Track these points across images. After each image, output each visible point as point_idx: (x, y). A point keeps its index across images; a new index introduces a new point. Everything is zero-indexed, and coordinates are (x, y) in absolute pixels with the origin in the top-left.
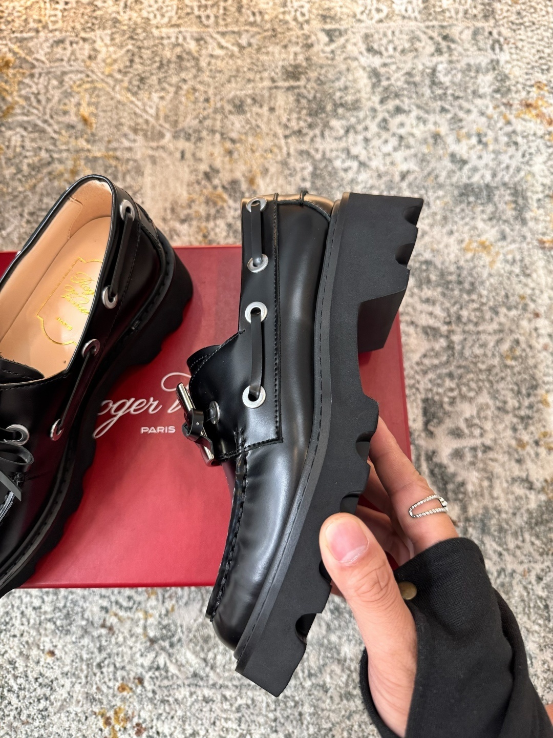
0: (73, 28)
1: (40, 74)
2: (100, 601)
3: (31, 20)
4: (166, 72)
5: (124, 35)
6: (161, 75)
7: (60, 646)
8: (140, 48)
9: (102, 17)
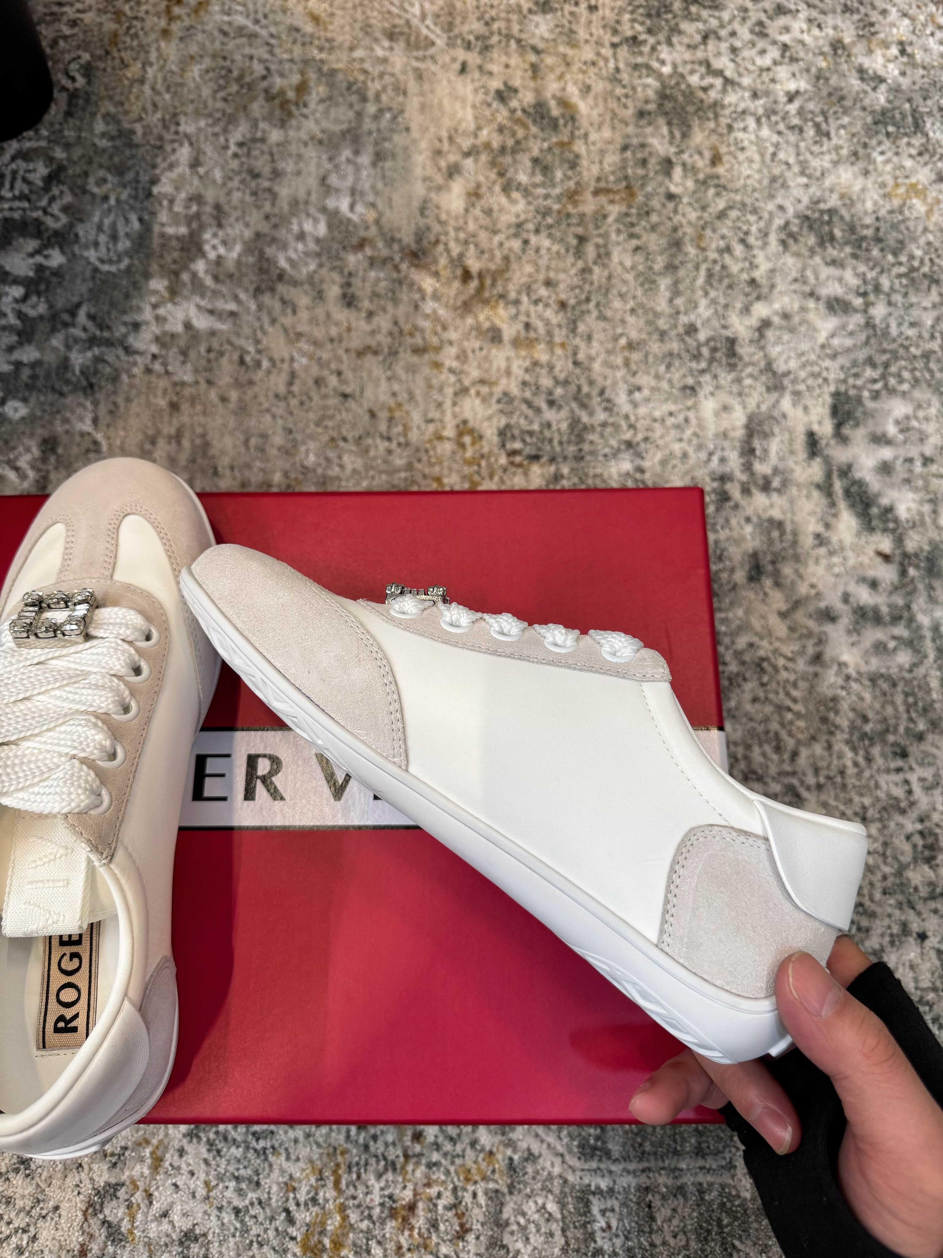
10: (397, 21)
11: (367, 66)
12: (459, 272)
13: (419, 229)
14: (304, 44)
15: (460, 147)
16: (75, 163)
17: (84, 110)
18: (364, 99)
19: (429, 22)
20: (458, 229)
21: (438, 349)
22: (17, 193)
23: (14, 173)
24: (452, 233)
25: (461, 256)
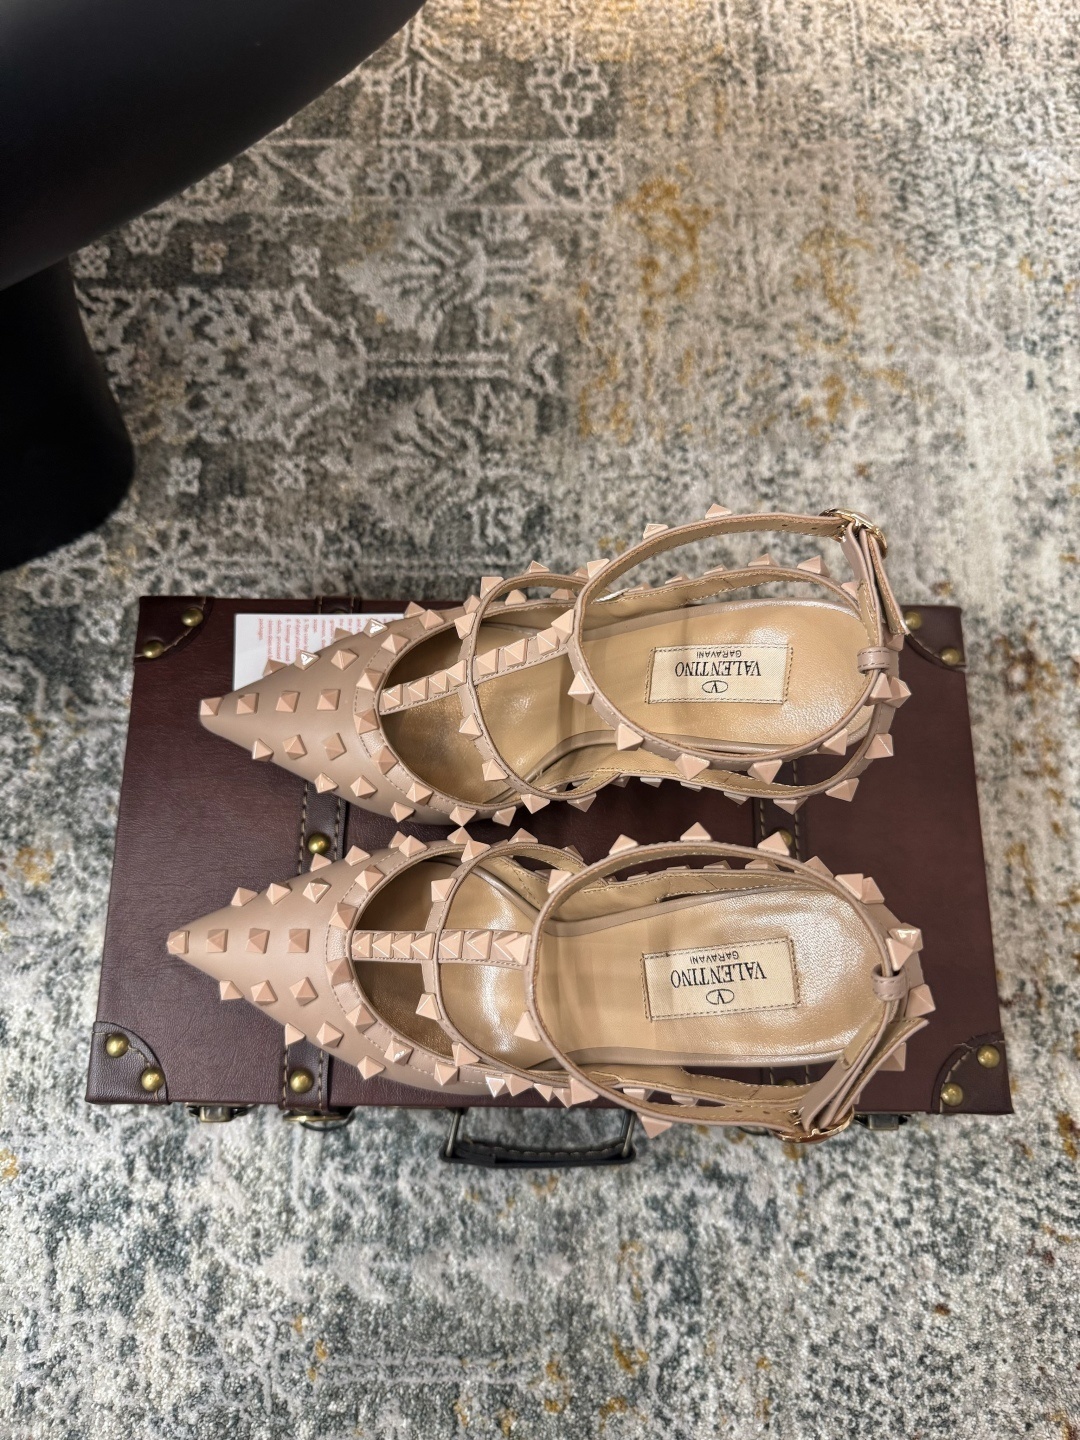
0: (785, 132)
1: (738, 217)
2: (1018, 1209)
3: (700, 115)
4: (973, 222)
5: (881, 150)
6: (967, 229)
7: (955, 1295)
8: (915, 177)
9: (833, 115)
10: (943, 312)
11: (911, 373)
12: (1067, 666)
13: (1006, 605)
14: (828, 341)
15: (1042, 492)
16: (561, 502)
17: (563, 425)
18: (916, 422)
19: (980, 314)
20: (1057, 606)
21: (1054, 773)
22: (491, 541)
23: (484, 512)
24: (1050, 613)
25: (1066, 641)
